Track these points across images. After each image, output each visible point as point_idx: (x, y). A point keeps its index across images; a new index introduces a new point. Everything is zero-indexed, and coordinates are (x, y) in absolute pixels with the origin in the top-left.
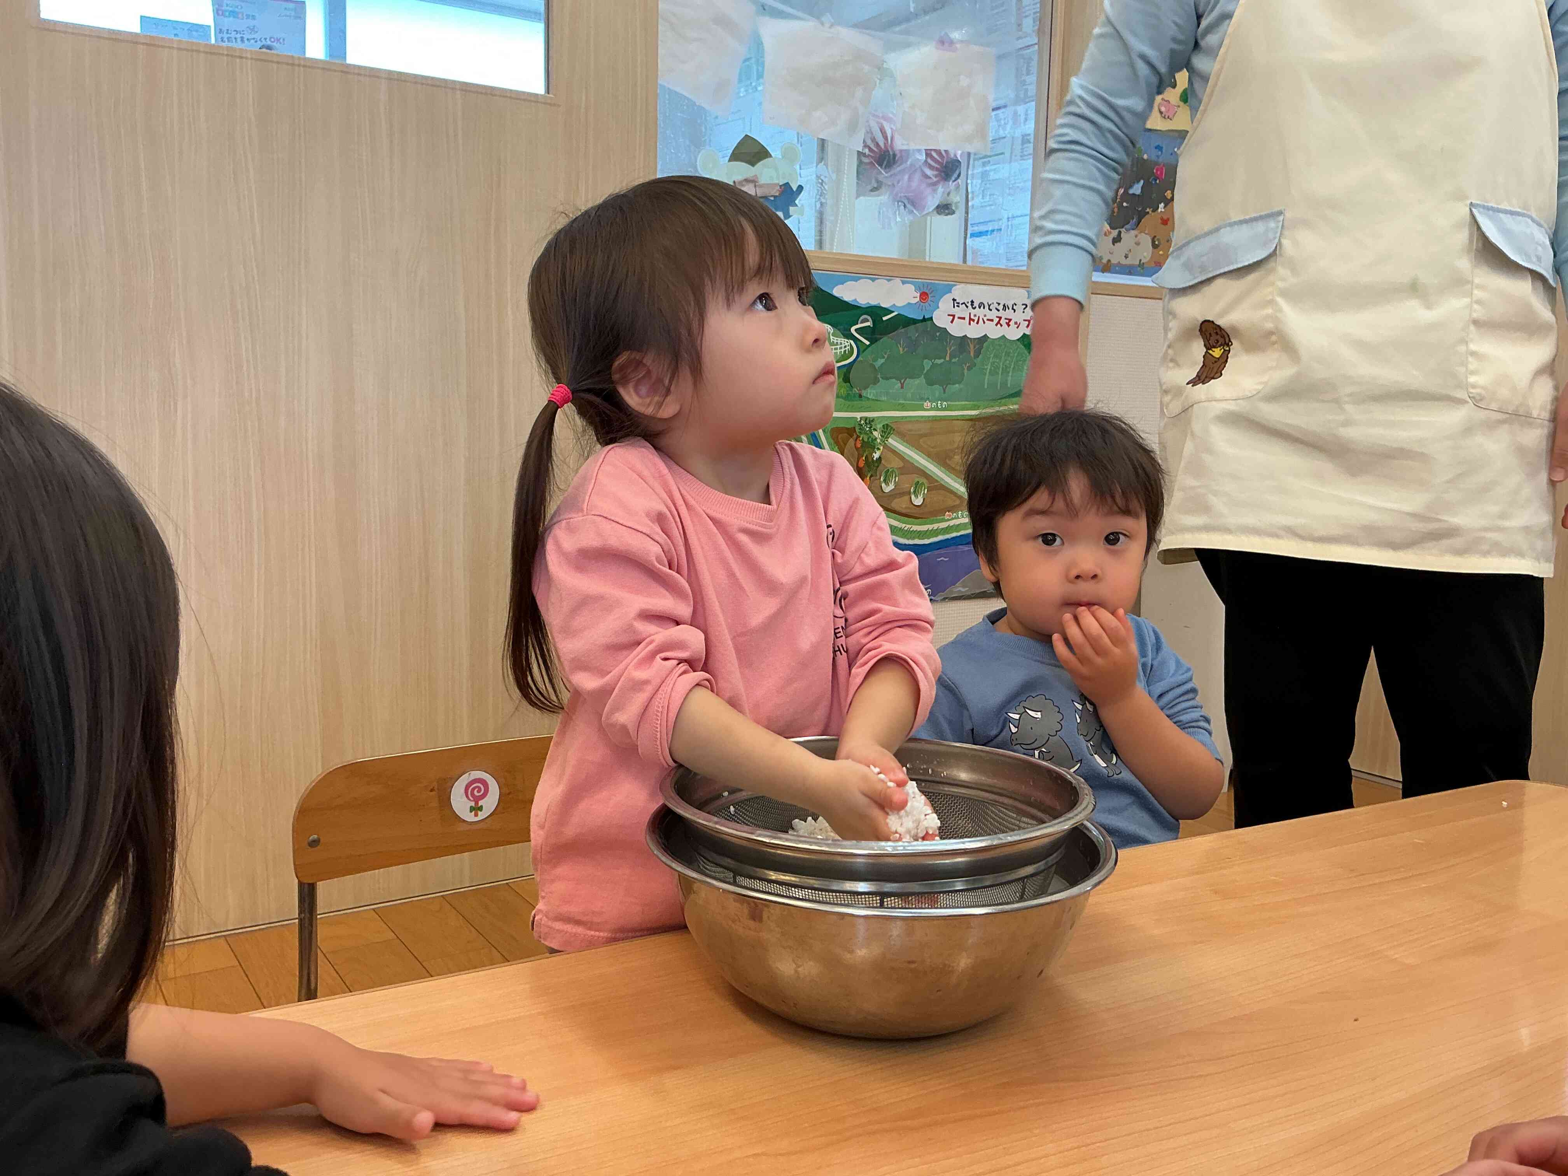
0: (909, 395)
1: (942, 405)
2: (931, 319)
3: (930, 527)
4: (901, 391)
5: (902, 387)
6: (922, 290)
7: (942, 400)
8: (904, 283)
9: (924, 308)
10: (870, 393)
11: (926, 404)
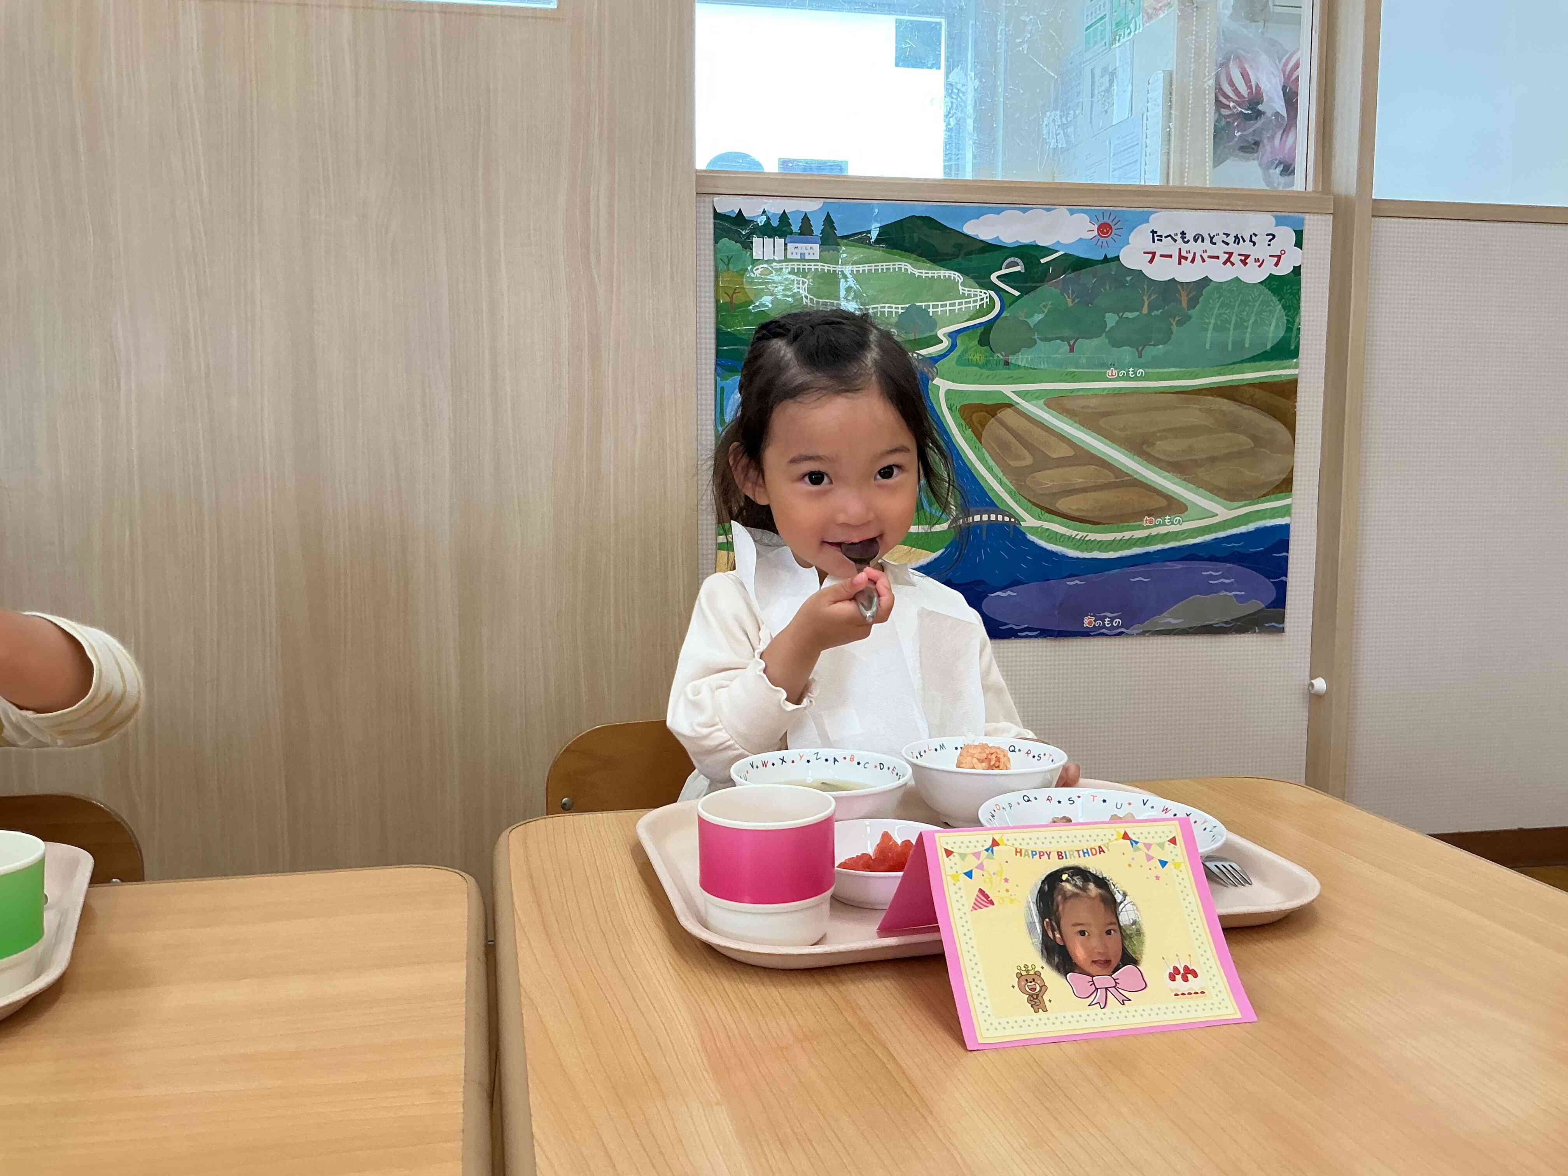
0: (1083, 360)
1: (1135, 373)
2: (1117, 258)
3: (1119, 536)
4: (1071, 355)
5: (1072, 350)
6: (1101, 221)
7: (1137, 366)
8: (1072, 213)
9: (1105, 244)
10: (1022, 359)
11: (1109, 372)
